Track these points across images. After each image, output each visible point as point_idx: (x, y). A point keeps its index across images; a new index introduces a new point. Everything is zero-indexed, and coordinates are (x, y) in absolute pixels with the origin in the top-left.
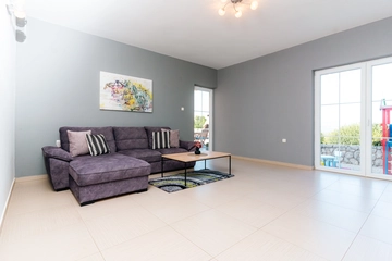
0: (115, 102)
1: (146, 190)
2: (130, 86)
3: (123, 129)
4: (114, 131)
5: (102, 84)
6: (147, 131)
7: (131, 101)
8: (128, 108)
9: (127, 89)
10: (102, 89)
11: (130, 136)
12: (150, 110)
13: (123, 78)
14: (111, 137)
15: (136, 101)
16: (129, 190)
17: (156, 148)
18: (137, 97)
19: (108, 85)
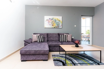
0: (49, 25)
1: (47, 60)
2: (54, 19)
3: (50, 34)
4: (48, 34)
5: (45, 20)
6: (59, 34)
7: (54, 25)
8: (53, 27)
9: (53, 21)
10: (45, 21)
11: (52, 36)
12: (61, 27)
13: (51, 17)
14: (46, 36)
15: (56, 24)
16: (39, 59)
17: (61, 41)
18: (56, 23)
19: (47, 20)
